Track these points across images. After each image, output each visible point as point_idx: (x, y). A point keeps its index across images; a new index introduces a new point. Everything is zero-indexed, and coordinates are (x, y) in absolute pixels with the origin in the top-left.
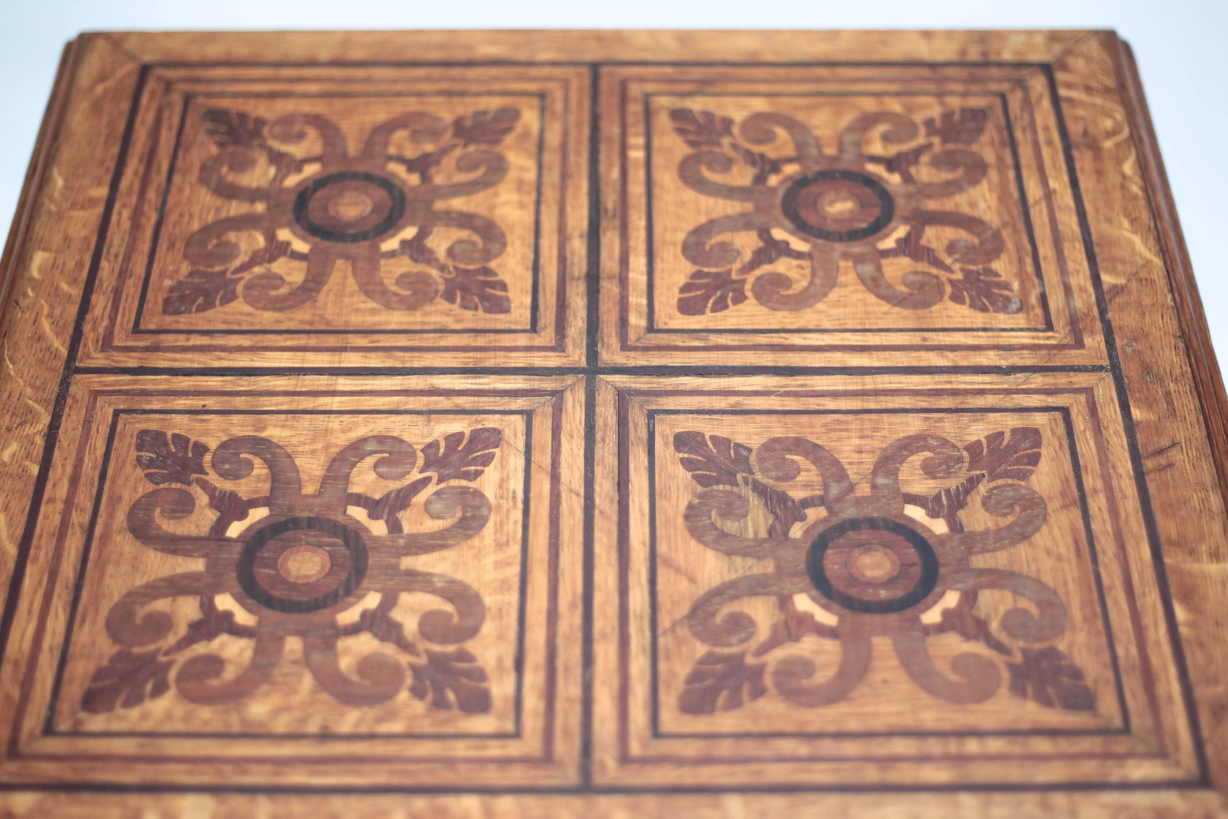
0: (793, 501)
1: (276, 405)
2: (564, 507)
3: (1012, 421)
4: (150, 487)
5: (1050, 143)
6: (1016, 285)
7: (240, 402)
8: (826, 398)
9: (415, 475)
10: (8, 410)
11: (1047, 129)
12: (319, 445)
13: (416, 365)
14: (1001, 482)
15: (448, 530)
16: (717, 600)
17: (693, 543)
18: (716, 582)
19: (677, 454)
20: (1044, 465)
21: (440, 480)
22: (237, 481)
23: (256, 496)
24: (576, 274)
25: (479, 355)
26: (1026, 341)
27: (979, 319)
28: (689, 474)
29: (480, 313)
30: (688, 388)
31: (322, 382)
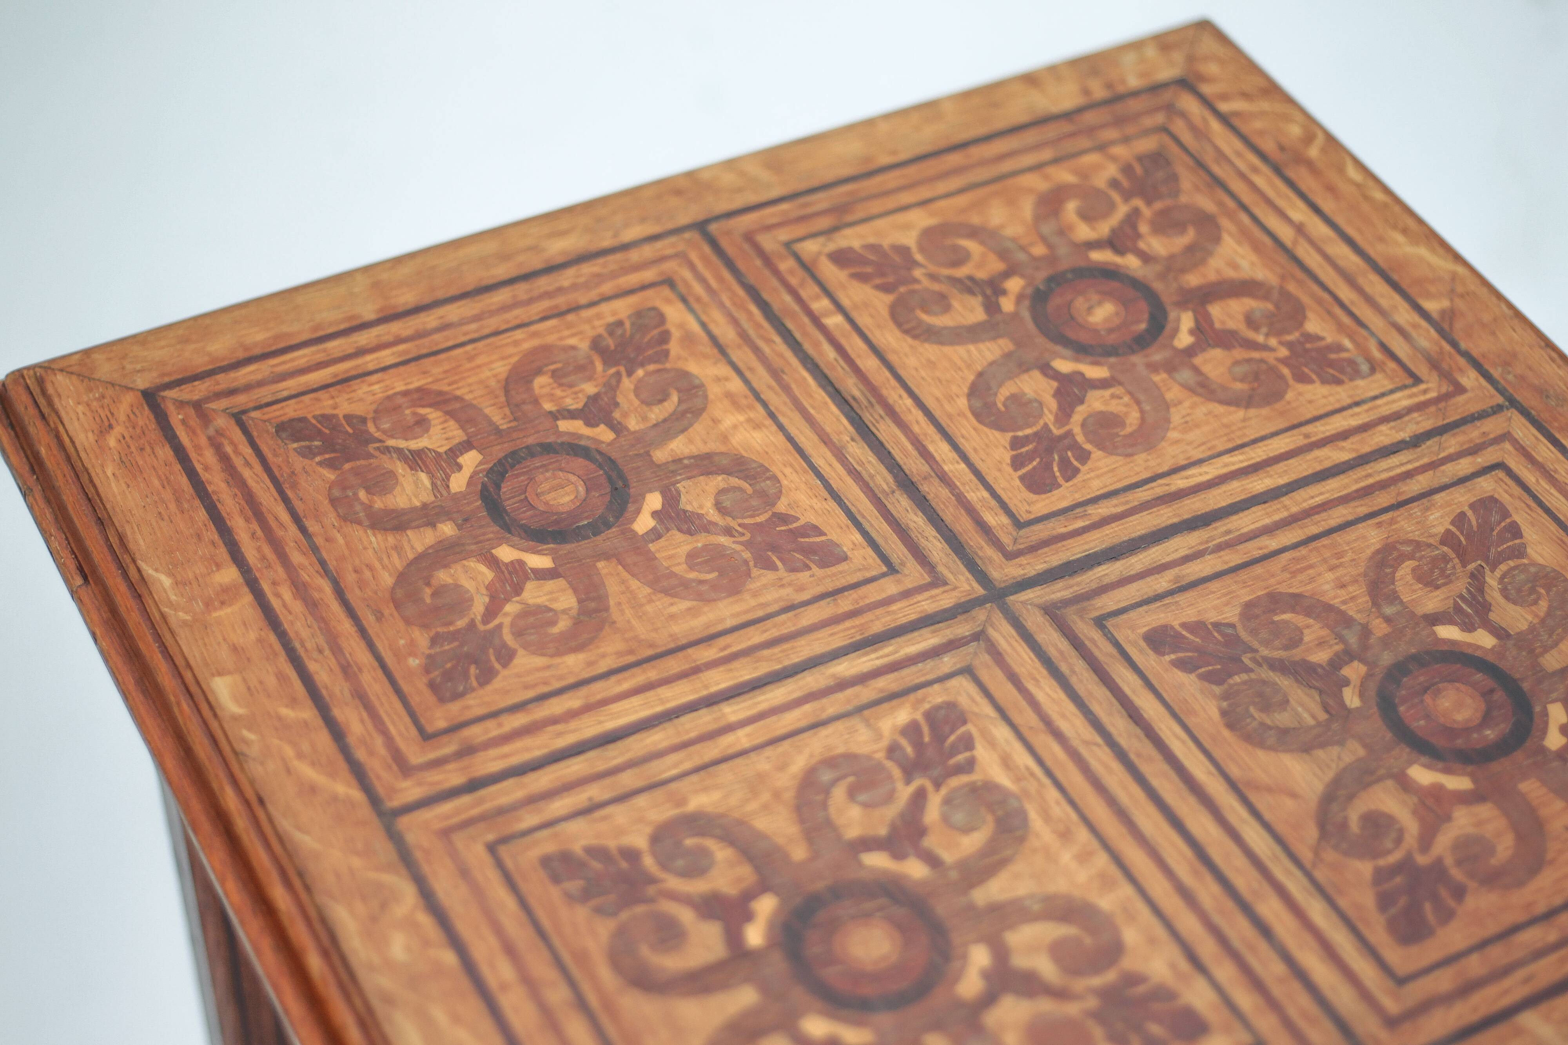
0: (1321, 666)
1: (674, 766)
3: (1463, 497)
6: (1347, 343)
8: (1262, 538)
9: (904, 790)
12: (766, 796)
14: (1503, 568)
15: (993, 840)
16: (1335, 806)
17: (1259, 753)
18: (1319, 787)
19: (1162, 658)
20: (1529, 533)
21: (936, 785)
22: (707, 876)
23: (743, 886)
24: (883, 485)
25: (857, 621)
26: (1406, 402)
28: (1193, 676)
30: (1114, 578)
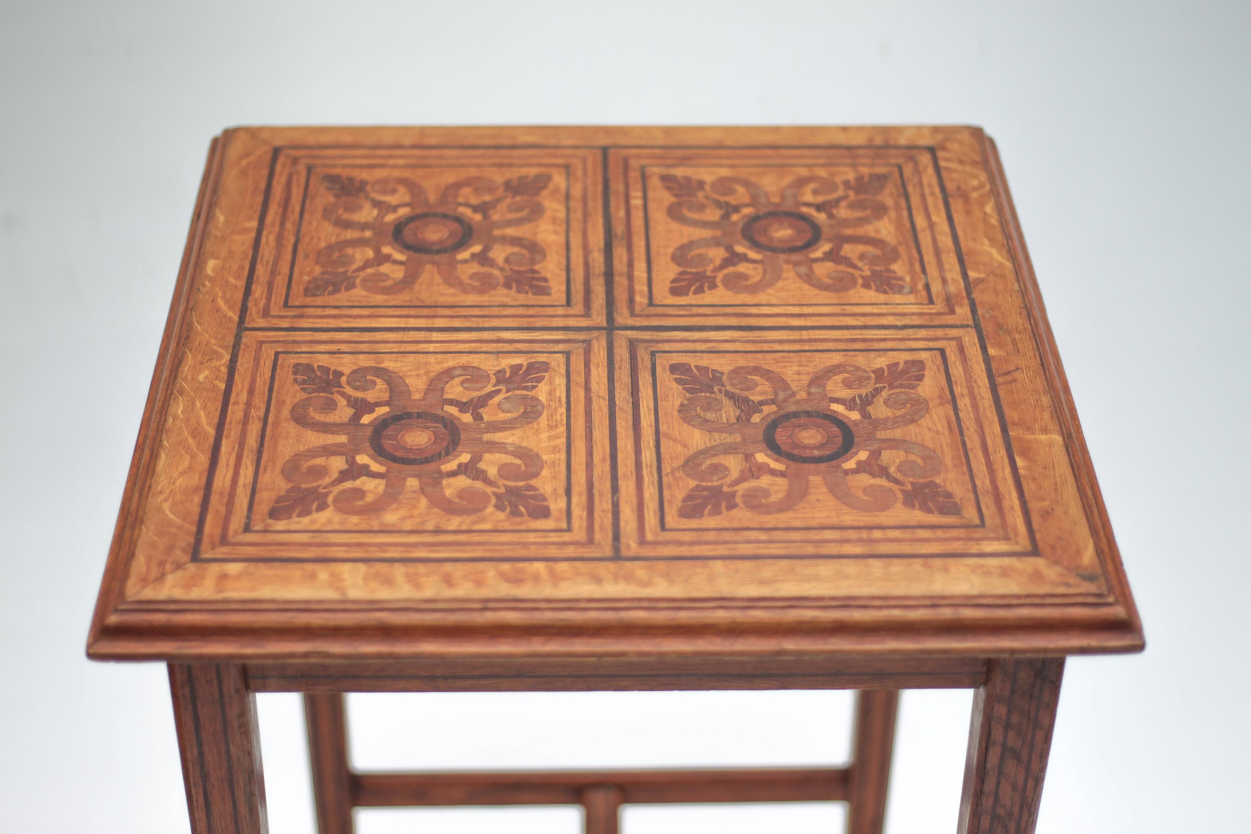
0: (753, 402)
1: (390, 348)
2: (595, 406)
3: (904, 357)
4: (305, 395)
5: (933, 194)
6: (908, 278)
7: (363, 347)
8: (775, 344)
9: (490, 388)
10: (200, 352)
11: (930, 186)
12: (422, 371)
13: (486, 325)
14: (897, 391)
15: (515, 419)
16: (702, 456)
17: (685, 425)
18: (701, 447)
19: (672, 376)
20: (927, 381)
21: (508, 391)
22: (366, 392)
23: (379, 401)
24: (597, 272)
25: (531, 320)
26: (915, 311)
27: (882, 298)
28: (680, 387)
29: (530, 295)
30: (678, 338)
31: (422, 335)
